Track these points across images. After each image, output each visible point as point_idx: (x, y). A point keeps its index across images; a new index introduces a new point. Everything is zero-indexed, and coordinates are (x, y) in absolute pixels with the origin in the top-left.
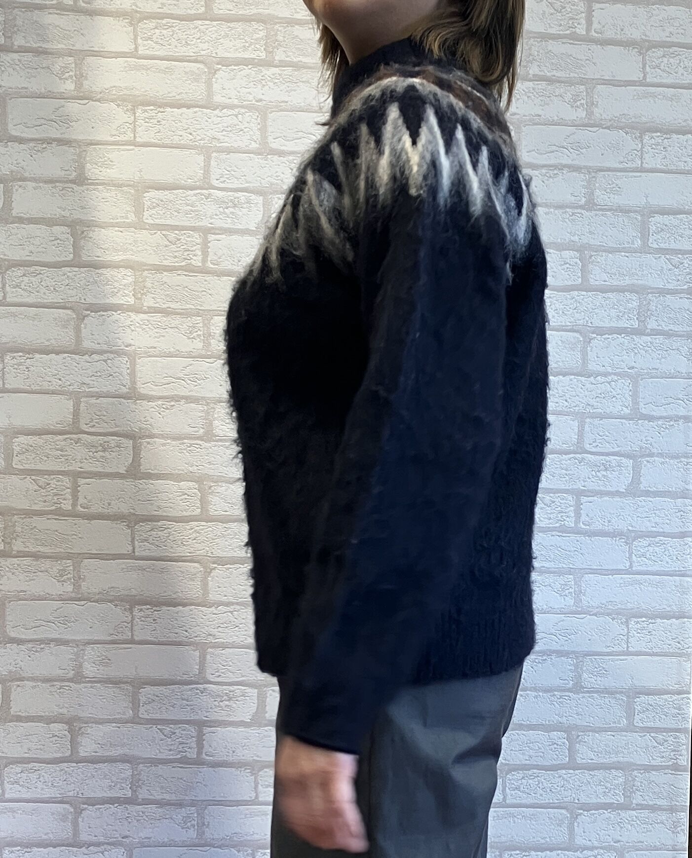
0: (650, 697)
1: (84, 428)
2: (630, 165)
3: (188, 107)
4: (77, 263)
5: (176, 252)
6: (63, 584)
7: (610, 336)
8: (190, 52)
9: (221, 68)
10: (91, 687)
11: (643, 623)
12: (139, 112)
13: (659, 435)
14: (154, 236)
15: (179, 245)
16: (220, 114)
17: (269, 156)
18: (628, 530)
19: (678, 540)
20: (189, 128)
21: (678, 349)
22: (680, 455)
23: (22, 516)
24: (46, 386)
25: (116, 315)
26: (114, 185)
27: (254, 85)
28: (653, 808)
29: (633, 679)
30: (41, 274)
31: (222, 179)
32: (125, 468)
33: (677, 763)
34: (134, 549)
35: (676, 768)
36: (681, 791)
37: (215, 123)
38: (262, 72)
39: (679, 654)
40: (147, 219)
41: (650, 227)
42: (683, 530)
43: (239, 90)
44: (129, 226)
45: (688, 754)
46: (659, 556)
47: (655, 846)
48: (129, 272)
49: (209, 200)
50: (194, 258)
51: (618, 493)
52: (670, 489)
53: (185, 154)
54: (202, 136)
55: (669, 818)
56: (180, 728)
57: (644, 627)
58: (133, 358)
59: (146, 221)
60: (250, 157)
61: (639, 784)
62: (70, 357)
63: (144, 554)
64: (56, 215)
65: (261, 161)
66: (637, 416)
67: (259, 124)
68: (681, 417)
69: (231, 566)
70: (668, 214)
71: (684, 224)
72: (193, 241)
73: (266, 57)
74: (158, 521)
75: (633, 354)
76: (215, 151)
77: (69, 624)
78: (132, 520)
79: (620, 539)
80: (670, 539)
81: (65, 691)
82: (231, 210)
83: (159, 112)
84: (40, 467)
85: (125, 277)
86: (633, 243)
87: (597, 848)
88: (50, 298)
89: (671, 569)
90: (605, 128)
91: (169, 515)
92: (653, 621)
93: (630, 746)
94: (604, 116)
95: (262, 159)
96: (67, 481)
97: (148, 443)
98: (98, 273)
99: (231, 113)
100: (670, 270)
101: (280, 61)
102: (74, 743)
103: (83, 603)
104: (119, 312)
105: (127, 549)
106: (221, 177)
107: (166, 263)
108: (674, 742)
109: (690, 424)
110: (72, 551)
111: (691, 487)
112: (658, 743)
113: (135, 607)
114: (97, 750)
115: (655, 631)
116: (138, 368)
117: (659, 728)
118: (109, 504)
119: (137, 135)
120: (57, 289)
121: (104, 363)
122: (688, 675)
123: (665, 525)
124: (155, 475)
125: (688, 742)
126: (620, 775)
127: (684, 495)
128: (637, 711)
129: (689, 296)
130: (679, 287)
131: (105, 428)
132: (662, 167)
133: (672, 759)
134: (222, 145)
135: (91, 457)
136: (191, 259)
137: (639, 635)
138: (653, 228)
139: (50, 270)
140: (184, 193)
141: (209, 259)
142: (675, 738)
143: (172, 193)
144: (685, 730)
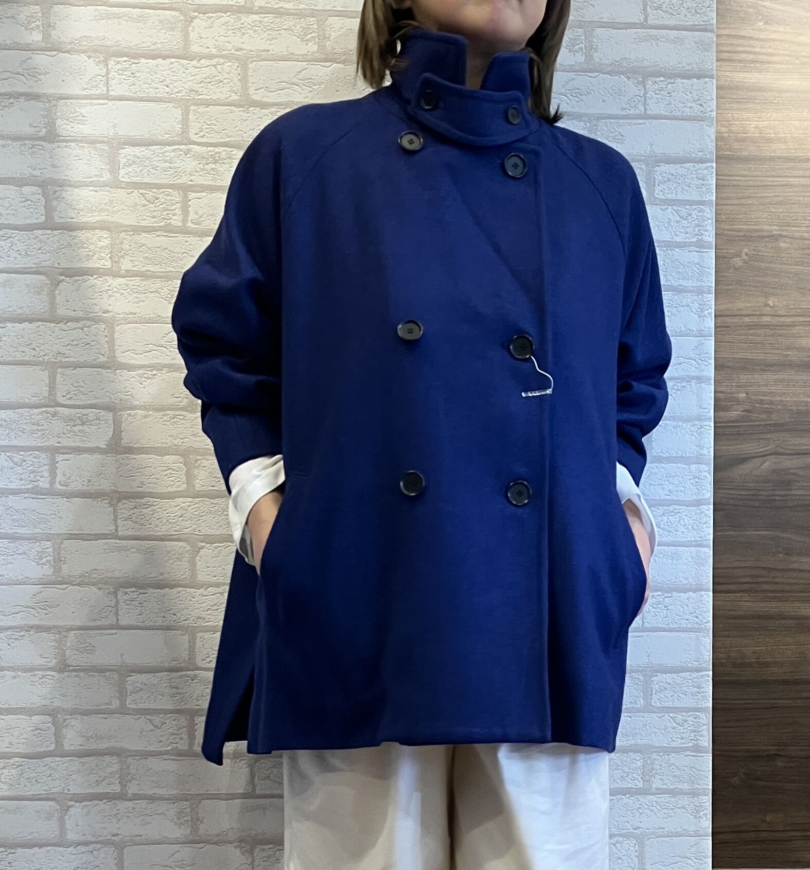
0: (668, 675)
1: (61, 400)
2: (632, 112)
3: (164, 58)
4: (49, 225)
5: (153, 211)
6: (42, 567)
9: (197, 16)
10: (76, 676)
11: (658, 597)
12: (111, 63)
14: (131, 195)
15: (158, 205)
16: (198, 65)
17: (251, 109)
19: (694, 508)
20: (165, 80)
21: (688, 306)
22: (693, 417)
24: (19, 356)
25: (92, 280)
26: (87, 142)
27: (233, 33)
28: (674, 793)
29: (649, 656)
30: (11, 237)
31: (201, 134)
32: (105, 443)
33: (697, 744)
34: (117, 527)
35: (697, 749)
36: (703, 773)
37: (193, 74)
38: (241, 20)
39: (698, 629)
40: (123, 177)
41: (656, 176)
42: (699, 497)
43: (216, 38)
44: (104, 185)
45: (709, 735)
46: (674, 525)
47: (677, 832)
48: (105, 234)
49: (188, 156)
50: (174, 217)
52: (684, 454)
53: (162, 108)
54: (180, 89)
55: (691, 802)
56: (170, 717)
57: (660, 602)
58: (111, 325)
59: (121, 179)
60: (230, 110)
61: (659, 767)
62: (44, 325)
63: (128, 533)
64: (24, 174)
65: (243, 114)
67: (239, 74)
68: (693, 378)
69: (220, 545)
70: (674, 163)
71: (691, 173)
72: (172, 200)
74: (142, 498)
76: (193, 104)
77: (50, 610)
78: (115, 497)
80: (685, 507)
81: (48, 680)
82: (212, 166)
83: (133, 63)
84: (15, 442)
85: (102, 240)
87: (615, 836)
88: (21, 263)
89: (685, 540)
90: (605, 73)
91: (154, 491)
92: (669, 595)
93: (648, 728)
94: (605, 61)
95: (244, 111)
96: (43, 457)
97: (130, 415)
98: (72, 236)
99: (209, 64)
100: (677, 222)
101: (260, 7)
102: (58, 737)
103: (64, 586)
104: (95, 276)
105: (109, 528)
106: (200, 131)
107: (144, 223)
108: (694, 722)
109: (703, 385)
110: (52, 532)
111: (705, 452)
112: (677, 724)
113: (120, 590)
114: (82, 743)
115: (671, 605)
116: (116, 335)
117: (678, 708)
118: (89, 481)
119: (110, 88)
120: (28, 253)
121: (80, 330)
122: (707, 651)
123: (680, 493)
124: (137, 449)
125: (709, 721)
126: (638, 758)
127: (699, 460)
128: (654, 691)
129: (698, 249)
130: (687, 240)
131: (83, 400)
132: (667, 113)
133: (692, 740)
134: (200, 97)
135: (69, 432)
136: (171, 219)
137: (654, 610)
138: (659, 178)
139: (21, 233)
140: (161, 149)
141: (190, 219)
142: (695, 718)
143: (149, 150)
144: (705, 709)
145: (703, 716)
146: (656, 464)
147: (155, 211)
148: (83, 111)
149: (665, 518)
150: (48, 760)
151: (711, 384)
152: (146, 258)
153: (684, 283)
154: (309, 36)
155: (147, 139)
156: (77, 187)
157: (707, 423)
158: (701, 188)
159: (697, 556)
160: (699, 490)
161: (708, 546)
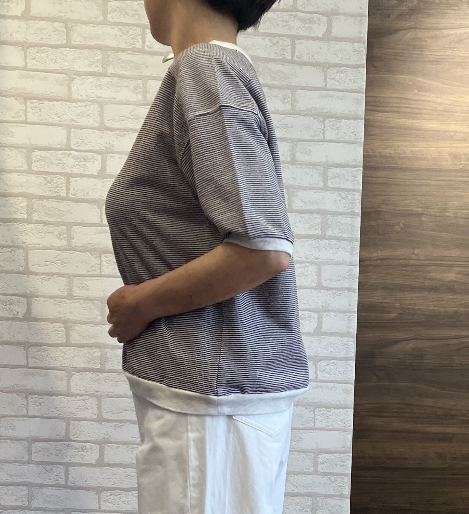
0: (327, 454)
2: (317, 138)
3: (57, 101)
5: (50, 187)
7: (304, 240)
8: (57, 67)
9: (76, 77)
11: (323, 411)
12: (28, 103)
13: (333, 299)
14: (38, 178)
15: (53, 184)
16: (76, 106)
17: (105, 131)
18: (315, 355)
19: (344, 362)
20: (58, 114)
21: (344, 248)
22: (345, 311)
25: (17, 225)
26: (14, 147)
27: (96, 88)
29: (317, 443)
31: (77, 145)
32: (22, 315)
33: (342, 493)
34: (28, 362)
36: (345, 509)
37: (73, 110)
38: (100, 80)
39: (345, 429)
40: (34, 168)
41: (328, 174)
42: (347, 356)
43: (87, 91)
44: (24, 172)
45: (349, 488)
46: (333, 371)
48: (24, 199)
49: (70, 157)
50: (62, 191)
51: (309, 333)
52: (340, 331)
53: (57, 130)
54: (65, 118)
56: (55, 466)
57: (324, 414)
58: (27, 250)
60: (93, 131)
61: (320, 505)
63: (34, 365)
65: (100, 134)
66: (320, 287)
67: (99, 111)
68: (346, 288)
69: (83, 373)
70: (339, 167)
71: (348, 173)
72: (61, 182)
73: (103, 71)
74: (41, 346)
75: (318, 250)
76: (73, 128)
78: (26, 345)
80: (339, 361)
82: (83, 163)
83: (40, 103)
85: (22, 203)
86: (318, 184)
89: (339, 379)
90: (302, 116)
91: (48, 342)
92: (329, 410)
93: (315, 483)
94: (302, 109)
95: (101, 132)
97: (36, 300)
98: (6, 200)
100: (340, 200)
101: (110, 73)
104: (18, 223)
105: (23, 362)
106: (77, 143)
107: (45, 194)
108: (340, 481)
109: (351, 293)
111: (352, 330)
112: (331, 482)
113: (29, 396)
114: (8, 479)
115: (330, 416)
116: (30, 256)
117: (333, 473)
118: (14, 336)
119: (28, 117)
121: (10, 253)
122: (349, 442)
123: (337, 353)
124: (40, 319)
125: (349, 481)
126: (309, 500)
127: (348, 335)
128: (319, 463)
129: (351, 216)
130: (345, 211)
131: (11, 291)
132: (335, 139)
133: (339, 491)
134: (77, 124)
136: (60, 192)
137: (321, 418)
138: (330, 175)
140: (55, 152)
141: (70, 192)
142: (342, 479)
143: (49, 153)
144: (348, 474)
145: (346, 478)
146: (324, 337)
147: (52, 187)
148: (12, 130)
149: (328, 367)
151: (356, 292)
152: (46, 213)
154: (138, 91)
155: (47, 147)
156: (8, 173)
157: (354, 314)
158: (354, 182)
159: (345, 389)
160: (347, 352)
161: (352, 384)
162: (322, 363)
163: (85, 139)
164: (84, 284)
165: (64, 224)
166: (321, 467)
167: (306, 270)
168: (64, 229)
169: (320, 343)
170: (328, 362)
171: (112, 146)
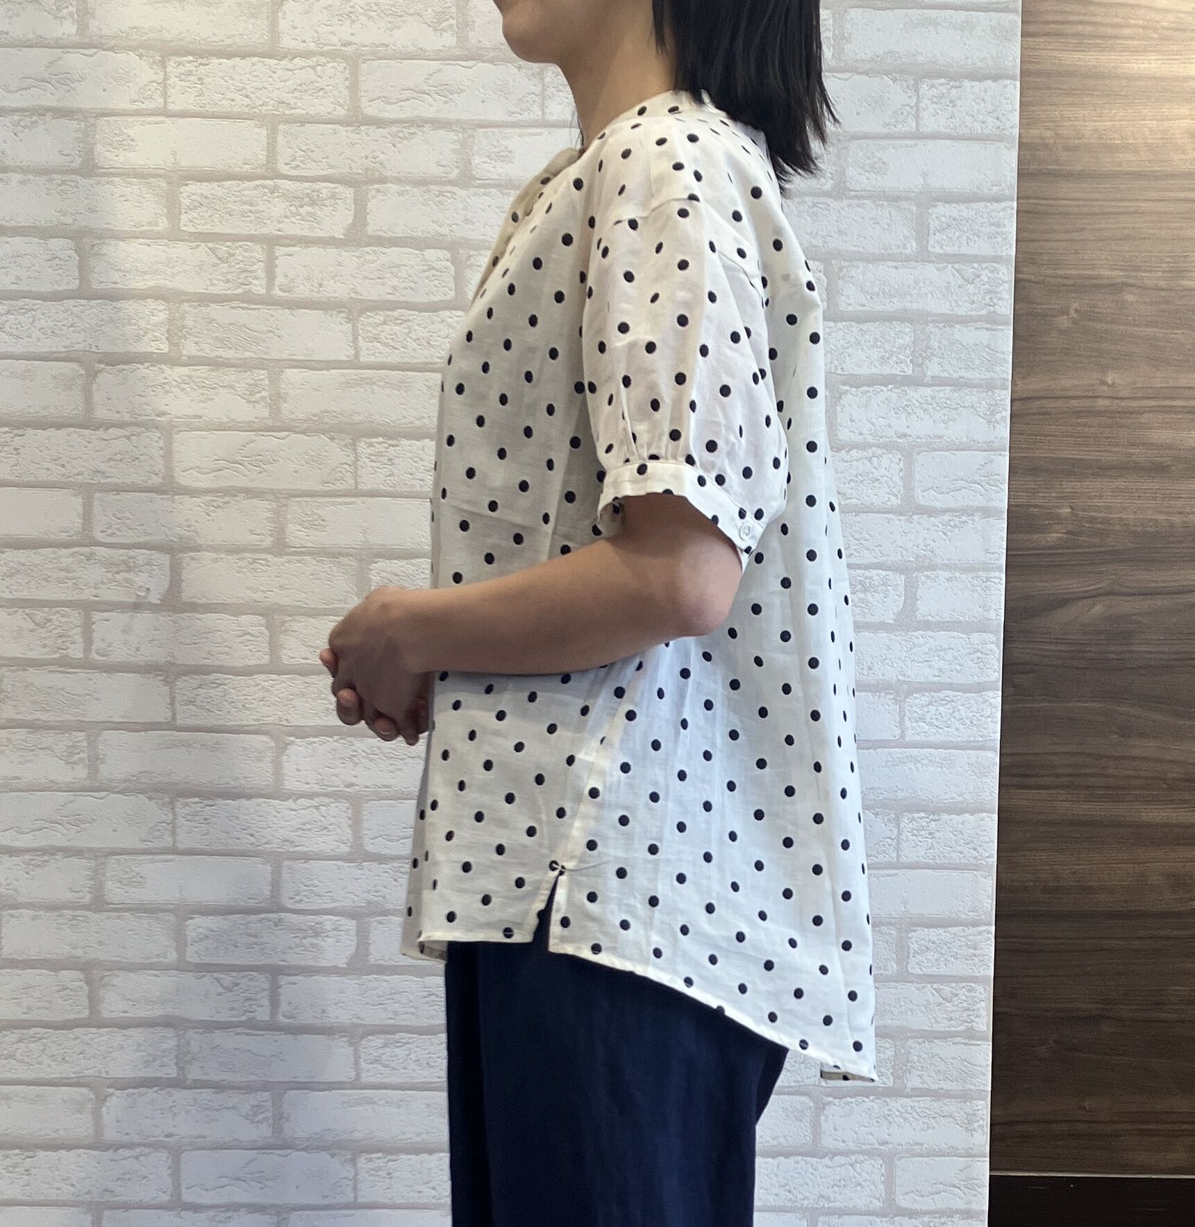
0: (932, 930)
1: (100, 537)
2: (901, 128)
3: (243, 57)
4: (84, 293)
5: (226, 273)
6: (73, 768)
7: (870, 389)
10: (118, 918)
11: (919, 820)
12: (171, 65)
13: (944, 537)
14: (197, 250)
15: (233, 264)
16: (290, 66)
17: (362, 128)
18: (899, 680)
19: (973, 695)
20: (244, 88)
21: (972, 407)
22: (976, 566)
23: (13, 668)
24: (43, 476)
25: (143, 370)
26: (137, 176)
27: (339, 20)
28: (936, 1095)
29: (905, 903)
30: (33, 310)
31: (294, 164)
32: (159, 596)
33: (971, 1027)
34: (174, 715)
36: (979, 1068)
37: (283, 78)
39: (976, 866)
40: (186, 225)
41: (931, 221)
42: (982, 680)
43: (315, 28)
44: (159, 236)
45: (988, 1015)
46: (945, 719)
47: (940, 1150)
48: (161, 305)
49: (277, 194)
50: (255, 282)
51: (882, 626)
52: (961, 618)
53: (240, 127)
54: (264, 99)
55: (962, 1109)
56: (245, 976)
57: (922, 827)
58: (168, 431)
59: (183, 229)
60: (334, 129)
61: (916, 1058)
62: (77, 432)
63: (190, 722)
64: (51, 222)
65: (350, 134)
66: (910, 509)
67: (347, 79)
68: (978, 509)
69: (315, 740)
70: (957, 202)
71: (981, 217)
72: (252, 257)
74: (208, 673)
75: (904, 416)
76: (283, 121)
77: (83, 826)
78: (171, 672)
79: (886, 694)
80: (961, 694)
81: (79, 923)
82: (307, 209)
83: (201, 64)
85: (157, 313)
86: (905, 246)
87: (854, 1153)
88: (46, 346)
89: (961, 739)
90: (861, 73)
91: (225, 664)
92: (936, 817)
93: (902, 1004)
94: (861, 56)
95: (351, 132)
96: (75, 617)
97: (192, 559)
98: (116, 308)
100: (960, 287)
102: (93, 1001)
103: (103, 794)
104: (146, 364)
105: (163, 715)
106: (292, 160)
107: (214, 290)
108: (966, 997)
109: (991, 520)
110: (86, 719)
111: (992, 615)
112: (943, 999)
113: (178, 801)
114: (126, 1009)
115: (939, 831)
116: (176, 447)
117: (945, 976)
118: (138, 649)
119: (169, 100)
120: (56, 331)
121: (126, 441)
122: (988, 897)
123: (954, 673)
124: (203, 605)
125: (989, 995)
126: (888, 1045)
127: (982, 627)
128: (912, 951)
129: (989, 326)
130: (974, 313)
131: (130, 538)
132: (947, 131)
133: (964, 1021)
134: (292, 111)
135: (110, 581)
136: (251, 283)
137: (914, 838)
138: (934, 224)
139: (45, 303)
140: (239, 185)
141: (277, 283)
142: (969, 991)
143: (222, 186)
144: (985, 978)
145: (980, 988)
146: (921, 632)
147: (230, 272)
148: (130, 132)
149: (932, 708)
150: (79, 1031)
151: (1003, 520)
152: (217, 338)
153: (969, 375)
154: (445, 24)
155: (219, 172)
156: (123, 239)
157: (996, 574)
158: (995, 238)
159: (977, 762)
160: (982, 669)
161: (993, 749)
162: (916, 698)
163: (314, 149)
164: (315, 514)
165: (262, 364)
166: (917, 961)
167: (875, 464)
168: (262, 377)
169: (911, 648)
170: (933, 697)
171: (381, 164)
